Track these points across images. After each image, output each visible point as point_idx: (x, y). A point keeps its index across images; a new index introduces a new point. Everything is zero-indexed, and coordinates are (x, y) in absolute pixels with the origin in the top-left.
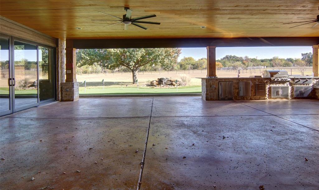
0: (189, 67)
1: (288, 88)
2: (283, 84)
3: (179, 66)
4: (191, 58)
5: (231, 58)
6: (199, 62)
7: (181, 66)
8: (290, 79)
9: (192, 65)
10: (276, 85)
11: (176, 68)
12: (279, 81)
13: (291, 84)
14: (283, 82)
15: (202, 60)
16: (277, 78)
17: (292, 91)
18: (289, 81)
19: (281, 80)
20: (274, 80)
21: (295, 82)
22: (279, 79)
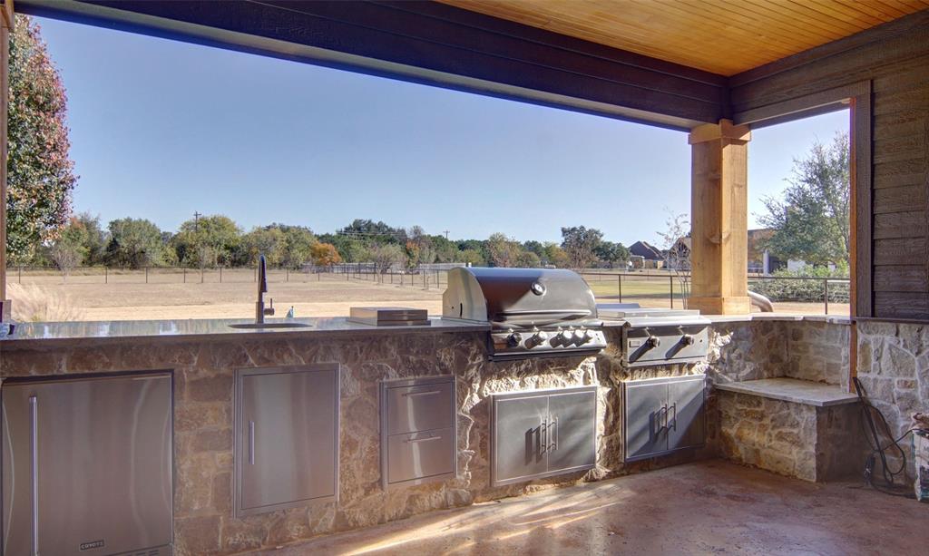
0: (216, 256)
1: (589, 397)
2: (565, 372)
3: (172, 253)
4: (224, 220)
5: (369, 230)
6: (257, 240)
7: (182, 250)
8: (600, 333)
9: (227, 248)
10: (523, 384)
11: (157, 258)
12: (542, 354)
13: (607, 371)
14: (564, 358)
15: (267, 233)
16: (528, 328)
17: (611, 418)
18: (594, 351)
19: (555, 342)
20: (512, 342)
21: (630, 351)
22: (543, 335)
